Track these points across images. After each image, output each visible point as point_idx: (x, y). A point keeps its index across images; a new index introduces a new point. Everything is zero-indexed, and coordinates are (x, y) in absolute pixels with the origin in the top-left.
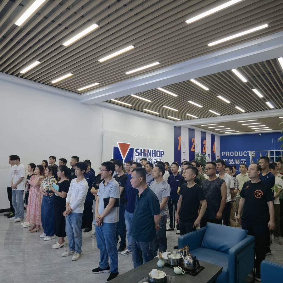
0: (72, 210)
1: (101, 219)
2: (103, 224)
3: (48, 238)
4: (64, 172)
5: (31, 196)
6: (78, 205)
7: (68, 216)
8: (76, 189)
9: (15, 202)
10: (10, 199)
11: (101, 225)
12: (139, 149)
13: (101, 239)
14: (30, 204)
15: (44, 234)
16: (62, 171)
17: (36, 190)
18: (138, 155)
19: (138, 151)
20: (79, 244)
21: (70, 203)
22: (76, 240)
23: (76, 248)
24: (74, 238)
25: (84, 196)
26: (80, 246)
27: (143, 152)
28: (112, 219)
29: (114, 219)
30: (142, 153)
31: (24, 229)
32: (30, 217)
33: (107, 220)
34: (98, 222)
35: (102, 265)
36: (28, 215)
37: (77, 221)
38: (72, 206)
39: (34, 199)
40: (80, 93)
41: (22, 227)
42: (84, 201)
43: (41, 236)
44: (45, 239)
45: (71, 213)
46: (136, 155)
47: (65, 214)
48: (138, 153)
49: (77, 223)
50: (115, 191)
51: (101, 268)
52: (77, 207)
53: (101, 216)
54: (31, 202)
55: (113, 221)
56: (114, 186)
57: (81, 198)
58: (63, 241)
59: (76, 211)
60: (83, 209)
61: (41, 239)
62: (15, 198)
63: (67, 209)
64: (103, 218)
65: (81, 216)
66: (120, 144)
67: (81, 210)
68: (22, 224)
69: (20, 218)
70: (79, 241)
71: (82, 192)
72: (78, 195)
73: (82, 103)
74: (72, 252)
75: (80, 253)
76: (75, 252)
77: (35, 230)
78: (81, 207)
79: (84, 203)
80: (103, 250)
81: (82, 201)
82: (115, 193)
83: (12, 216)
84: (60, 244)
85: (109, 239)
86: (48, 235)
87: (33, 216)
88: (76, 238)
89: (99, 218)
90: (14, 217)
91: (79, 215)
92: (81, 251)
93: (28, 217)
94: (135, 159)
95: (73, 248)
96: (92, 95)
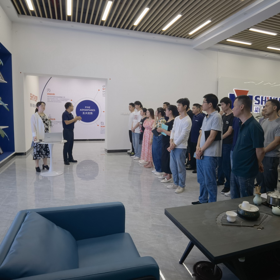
0: (175, 146)
1: (201, 151)
2: (203, 157)
3: (158, 173)
4: (171, 111)
5: (145, 137)
6: (182, 141)
7: (172, 151)
8: (180, 125)
9: (135, 143)
10: (131, 141)
11: (201, 158)
12: (259, 97)
13: (201, 173)
14: (144, 144)
15: (155, 170)
16: (170, 111)
17: (148, 131)
18: (259, 103)
19: (258, 98)
20: (183, 179)
21: (174, 139)
22: (180, 175)
23: (180, 182)
24: (178, 174)
25: (187, 132)
26: (183, 181)
27: (264, 99)
28: (212, 153)
29: (215, 152)
30: (264, 101)
31: (141, 165)
32: (145, 155)
33: (207, 154)
34: (198, 155)
35: (201, 199)
36: (143, 153)
37: (180, 156)
38: (175, 142)
39: (148, 139)
40: (192, 37)
41: (139, 164)
42: (188, 138)
43: (152, 171)
44: (155, 174)
45: (175, 149)
46: (256, 104)
47: (169, 149)
48: (259, 101)
49: (181, 158)
50: (216, 123)
51: (200, 202)
52: (181, 143)
53: (202, 149)
54: (145, 142)
55: (214, 155)
56: (215, 118)
57: (184, 134)
58: (171, 177)
59: (180, 147)
60: (187, 145)
61: (152, 174)
62: (134, 140)
63: (171, 145)
64: (203, 152)
65: (184, 152)
66: (236, 91)
67: (185, 146)
68: (139, 161)
69: (138, 157)
70: (183, 176)
71: (185, 128)
72: (181, 131)
73: (195, 49)
74: (176, 186)
75: (184, 187)
76: (179, 186)
77: (149, 166)
78: (185, 143)
79: (187, 140)
80: (202, 185)
81: (185, 137)
82: (216, 125)
83: (133, 155)
84: (168, 180)
85: (208, 173)
86: (158, 170)
87: (147, 154)
88: (180, 172)
89: (200, 150)
90: (134, 156)
91: (183, 151)
92: (184, 186)
93: (143, 155)
94: (254, 108)
95: (177, 183)
96: (204, 37)
